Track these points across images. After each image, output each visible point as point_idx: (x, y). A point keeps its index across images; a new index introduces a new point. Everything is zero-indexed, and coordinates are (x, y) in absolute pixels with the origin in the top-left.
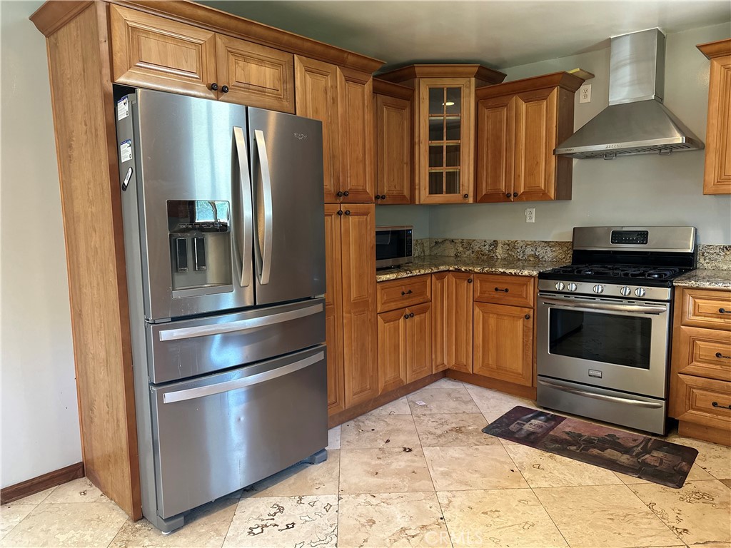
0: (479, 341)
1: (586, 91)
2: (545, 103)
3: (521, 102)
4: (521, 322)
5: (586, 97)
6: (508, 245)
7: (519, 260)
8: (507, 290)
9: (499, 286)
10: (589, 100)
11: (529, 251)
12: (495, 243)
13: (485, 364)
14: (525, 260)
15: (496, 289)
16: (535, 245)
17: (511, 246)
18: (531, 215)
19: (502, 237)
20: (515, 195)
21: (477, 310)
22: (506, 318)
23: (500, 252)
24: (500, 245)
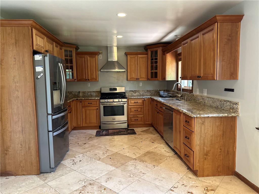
0: (84, 117)
1: (101, 56)
2: (94, 58)
3: (88, 57)
4: (95, 111)
5: (101, 57)
6: (83, 92)
7: (87, 96)
8: (91, 103)
9: (89, 102)
10: (101, 58)
11: (89, 94)
12: (79, 92)
13: (86, 123)
14: (88, 96)
15: (89, 103)
16: (91, 92)
17: (84, 92)
18: (89, 85)
19: (82, 90)
20: (88, 80)
21: (83, 109)
22: (91, 110)
23: (81, 94)
24: (81, 93)
